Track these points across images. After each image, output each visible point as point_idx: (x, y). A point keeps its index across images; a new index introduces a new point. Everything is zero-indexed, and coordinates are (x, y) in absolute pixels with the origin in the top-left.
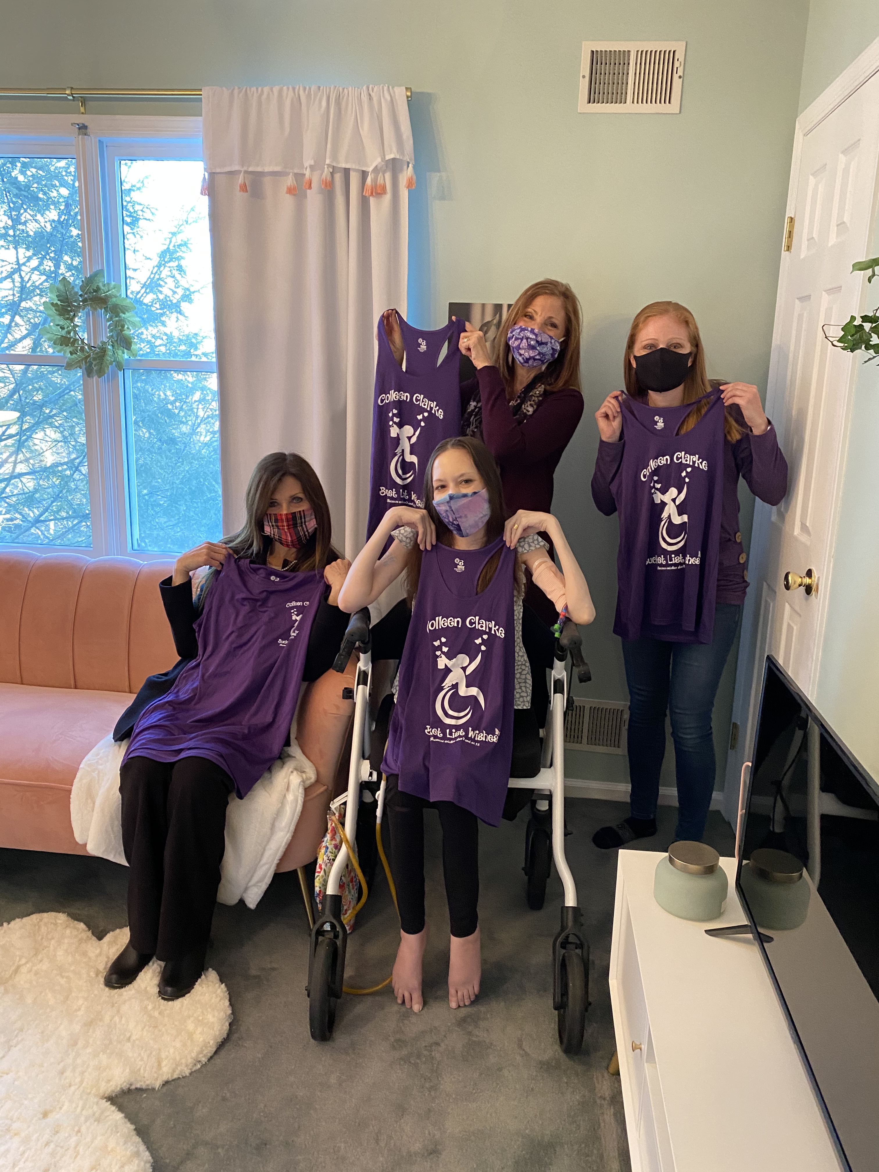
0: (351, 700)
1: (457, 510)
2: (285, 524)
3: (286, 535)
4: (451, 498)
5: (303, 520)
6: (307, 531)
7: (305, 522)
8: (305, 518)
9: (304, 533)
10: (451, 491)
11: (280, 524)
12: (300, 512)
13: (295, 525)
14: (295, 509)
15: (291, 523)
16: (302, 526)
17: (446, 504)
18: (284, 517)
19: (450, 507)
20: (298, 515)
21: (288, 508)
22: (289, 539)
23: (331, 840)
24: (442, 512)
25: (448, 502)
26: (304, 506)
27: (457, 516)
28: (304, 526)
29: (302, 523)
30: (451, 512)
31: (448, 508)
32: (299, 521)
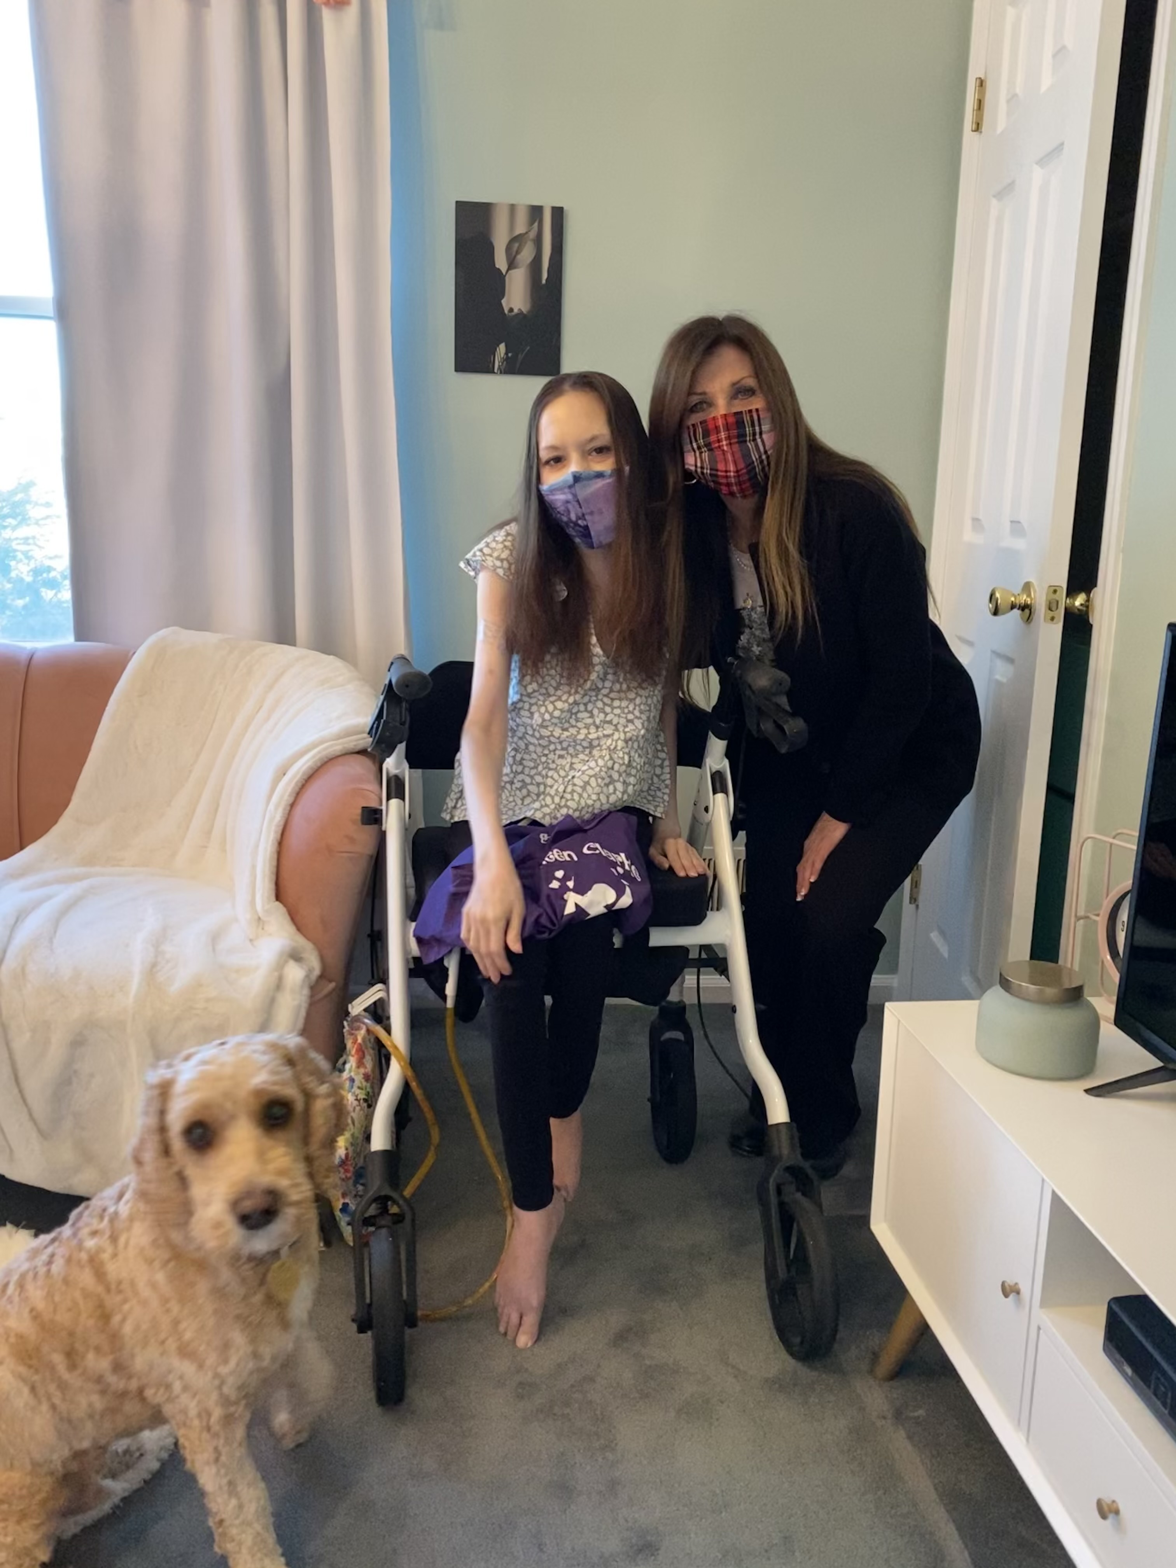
0: (376, 827)
1: (587, 500)
2: (723, 435)
3: (726, 461)
4: (577, 478)
5: (757, 428)
6: (766, 452)
7: (761, 433)
8: (760, 425)
9: (760, 457)
10: (574, 466)
11: (713, 438)
12: (750, 411)
13: (741, 438)
14: (740, 406)
15: (734, 432)
16: (754, 440)
17: (567, 490)
18: (720, 423)
19: (575, 496)
20: (746, 418)
21: (729, 404)
22: (732, 468)
23: (358, 1067)
24: (559, 504)
25: (570, 487)
26: (757, 403)
27: (584, 510)
28: (759, 440)
29: (754, 434)
30: (576, 504)
31: (569, 497)
32: (748, 430)
